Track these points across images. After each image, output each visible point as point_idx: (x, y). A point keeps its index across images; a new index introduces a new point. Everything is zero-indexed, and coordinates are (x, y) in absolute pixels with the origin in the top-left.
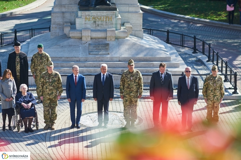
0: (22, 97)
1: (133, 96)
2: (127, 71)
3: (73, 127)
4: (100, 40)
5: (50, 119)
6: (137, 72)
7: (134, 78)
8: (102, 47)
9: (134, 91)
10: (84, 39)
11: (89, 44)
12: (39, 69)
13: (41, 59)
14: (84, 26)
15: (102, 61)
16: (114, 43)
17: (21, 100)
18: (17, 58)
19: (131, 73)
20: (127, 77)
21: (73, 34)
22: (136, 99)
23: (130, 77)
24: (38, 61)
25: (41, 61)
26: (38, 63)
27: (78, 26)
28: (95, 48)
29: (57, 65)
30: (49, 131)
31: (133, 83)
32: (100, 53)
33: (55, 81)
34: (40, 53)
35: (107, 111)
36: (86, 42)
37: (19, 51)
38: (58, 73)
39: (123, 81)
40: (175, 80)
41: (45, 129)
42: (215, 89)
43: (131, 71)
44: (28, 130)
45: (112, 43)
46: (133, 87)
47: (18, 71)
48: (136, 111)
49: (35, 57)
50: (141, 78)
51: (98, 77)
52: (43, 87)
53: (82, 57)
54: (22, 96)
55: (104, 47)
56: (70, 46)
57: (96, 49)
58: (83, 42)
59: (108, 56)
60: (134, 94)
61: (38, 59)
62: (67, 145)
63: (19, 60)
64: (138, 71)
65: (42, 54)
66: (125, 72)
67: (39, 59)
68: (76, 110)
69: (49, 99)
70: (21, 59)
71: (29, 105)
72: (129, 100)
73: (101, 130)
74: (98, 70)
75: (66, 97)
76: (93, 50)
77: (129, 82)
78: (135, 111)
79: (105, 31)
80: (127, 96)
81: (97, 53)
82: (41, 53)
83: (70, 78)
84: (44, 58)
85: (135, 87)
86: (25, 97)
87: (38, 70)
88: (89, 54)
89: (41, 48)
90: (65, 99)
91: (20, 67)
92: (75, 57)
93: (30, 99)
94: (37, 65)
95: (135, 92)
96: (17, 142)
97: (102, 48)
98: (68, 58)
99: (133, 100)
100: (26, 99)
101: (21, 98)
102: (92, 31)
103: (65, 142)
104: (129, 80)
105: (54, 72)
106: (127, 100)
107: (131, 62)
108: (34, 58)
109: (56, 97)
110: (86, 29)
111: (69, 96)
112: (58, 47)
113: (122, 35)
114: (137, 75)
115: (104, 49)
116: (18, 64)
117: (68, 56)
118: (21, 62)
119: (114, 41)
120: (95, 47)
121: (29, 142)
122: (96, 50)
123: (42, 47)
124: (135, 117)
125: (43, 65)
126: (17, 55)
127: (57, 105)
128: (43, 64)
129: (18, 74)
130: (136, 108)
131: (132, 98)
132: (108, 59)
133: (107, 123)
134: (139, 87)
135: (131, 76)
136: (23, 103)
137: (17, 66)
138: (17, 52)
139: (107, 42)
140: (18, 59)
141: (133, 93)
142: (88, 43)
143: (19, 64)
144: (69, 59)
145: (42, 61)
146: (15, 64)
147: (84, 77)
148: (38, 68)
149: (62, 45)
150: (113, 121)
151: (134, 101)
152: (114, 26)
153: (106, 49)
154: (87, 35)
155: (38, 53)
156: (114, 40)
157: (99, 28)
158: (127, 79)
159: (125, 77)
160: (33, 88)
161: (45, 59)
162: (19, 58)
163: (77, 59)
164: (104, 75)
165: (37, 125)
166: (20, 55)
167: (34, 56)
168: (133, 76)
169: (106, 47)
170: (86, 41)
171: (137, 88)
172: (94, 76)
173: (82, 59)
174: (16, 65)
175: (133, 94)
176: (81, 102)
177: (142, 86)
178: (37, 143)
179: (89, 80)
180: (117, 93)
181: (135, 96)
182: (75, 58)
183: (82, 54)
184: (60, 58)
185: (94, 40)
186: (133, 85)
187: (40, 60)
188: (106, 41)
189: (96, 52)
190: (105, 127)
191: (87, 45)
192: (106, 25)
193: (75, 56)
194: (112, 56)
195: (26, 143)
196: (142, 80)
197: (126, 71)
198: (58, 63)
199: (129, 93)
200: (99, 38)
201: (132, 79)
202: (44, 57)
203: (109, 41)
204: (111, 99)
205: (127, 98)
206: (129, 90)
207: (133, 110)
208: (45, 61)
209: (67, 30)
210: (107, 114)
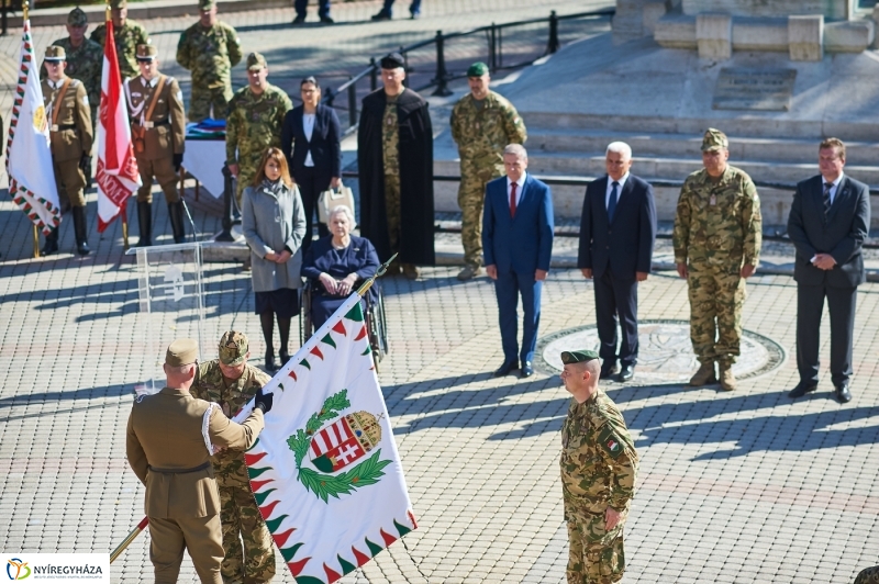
0: (330, 252)
1: (718, 266)
2: (700, 174)
3: (503, 371)
4: (768, 56)
6: (738, 177)
8: (767, 82)
9: (722, 248)
10: (704, 50)
11: (724, 71)
12: (471, 156)
13: (480, 118)
14: (710, 3)
16: (816, 69)
17: (322, 264)
18: (388, 112)
19: (712, 179)
20: (696, 193)
21: (666, 31)
22: (731, 279)
23: (706, 195)
24: (468, 124)
25: (478, 126)
26: (468, 133)
27: (688, 2)
28: (739, 86)
29: (587, 142)
31: (719, 217)
32: (754, 106)
34: (478, 96)
35: (628, 320)
36: (715, 64)
37: (395, 86)
39: (683, 208)
43: (712, 174)
45: (805, 69)
46: (718, 233)
47: (392, 161)
48: (733, 326)
49: (461, 110)
50: (751, 201)
51: (596, 190)
53: (684, 119)
54: (332, 248)
55: (774, 83)
56: (651, 75)
57: (743, 90)
58: (703, 62)
59: (783, 117)
60: (720, 262)
61: (467, 119)
63: (395, 120)
64: (742, 173)
65: (485, 100)
66: (693, 177)
67: (472, 118)
70: (402, 116)
71: (344, 284)
72: (706, 281)
75: (576, 261)
76: (732, 94)
77: (704, 216)
78: (728, 324)
79: (783, 22)
80: (696, 265)
81: (742, 104)
82: (478, 98)
84: (490, 116)
85: (725, 236)
86: (341, 252)
87: (468, 158)
88: (715, 108)
89: (475, 78)
91: (400, 147)
92: (660, 118)
93: (357, 263)
94: (466, 139)
95: (726, 252)
97: (766, 87)
98: (632, 118)
99: (721, 283)
100: (343, 261)
101: (325, 254)
102: (738, 21)
104: (703, 205)
106: (698, 281)
108: (456, 112)
110: (716, 12)
111: (490, 255)
112: (608, 77)
113: (848, 40)
114: (737, 188)
115: (773, 91)
116: (390, 134)
117: (633, 113)
118: (402, 129)
119: (819, 60)
120: (742, 82)
122: (741, 95)
123: (479, 75)
124: (732, 348)
125: (485, 142)
126: (388, 100)
128: (485, 138)
129: (389, 171)
130: (731, 313)
131: (716, 274)
132: (782, 129)
133: (632, 363)
134: (744, 236)
135: (712, 192)
136: (324, 275)
137: (388, 143)
138: (390, 92)
139: (792, 66)
140: (391, 118)
141: (717, 255)
142: (718, 67)
143: (395, 134)
144: (636, 123)
145: (481, 128)
146: (381, 135)
147: (544, 190)
148: (469, 149)
149: (621, 72)
150: (672, 356)
151: (725, 285)
152: (823, 5)
153: (780, 90)
154: (716, 38)
155: (471, 95)
156: (815, 57)
157: (766, 12)
158: (695, 203)
159: (690, 195)
161: (491, 121)
162: (395, 115)
163: (668, 124)
164: (615, 184)
166: (401, 102)
167: (458, 107)
168: (720, 192)
169: (781, 83)
170: (715, 59)
171: (736, 238)
172: (584, 188)
173: (685, 126)
174: (384, 138)
175: (720, 259)
177: (753, 232)
181: (726, 268)
182: (658, 122)
183: (688, 105)
184: (604, 117)
185: (746, 56)
186: (717, 227)
187: (474, 122)
188: (789, 59)
189: (742, 99)
191: (713, 74)
193: (660, 112)
194: (797, 119)
196: (754, 210)
197: (695, 173)
198: (592, 135)
199: (703, 255)
200: (764, 50)
201: (713, 202)
202: (489, 113)
203: (798, 60)
204: (639, 275)
205: (696, 275)
206: (704, 246)
207: (723, 320)
208: (491, 126)
209: (651, 17)
210: (630, 330)
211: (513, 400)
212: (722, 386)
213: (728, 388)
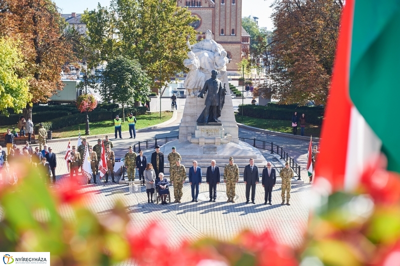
2: (228, 165)
3: (193, 201)
5: (178, 196)
6: (235, 165)
7: (233, 169)
8: (212, 149)
9: (233, 177)
10: (200, 144)
11: (204, 147)
13: (174, 157)
14: (200, 136)
15: (212, 158)
17: (159, 183)
19: (231, 165)
21: (193, 141)
27: (196, 135)
30: (177, 203)
31: (233, 172)
32: (211, 153)
33: (181, 171)
35: (215, 191)
36: (202, 146)
38: (183, 166)
39: (226, 171)
40: (260, 171)
41: (175, 202)
42: (287, 177)
44: (164, 203)
45: (219, 146)
49: (170, 155)
50: (238, 169)
51: (209, 168)
52: (173, 175)
54: (160, 180)
56: (191, 148)
58: (200, 146)
59: (216, 155)
61: (172, 157)
62: (189, 213)
68: (195, 190)
69: (178, 183)
70: (160, 157)
71: (164, 187)
72: (230, 183)
73: (212, 203)
74: (210, 164)
76: (206, 151)
77: (230, 172)
78: (234, 191)
79: (214, 139)
81: (209, 153)
82: (174, 153)
83: (191, 169)
85: (234, 175)
86: (162, 181)
87: (172, 164)
88: (204, 154)
89: (174, 149)
90: (188, 183)
91: (159, 162)
92: (195, 156)
93: (165, 183)
94: (171, 160)
96: (157, 210)
100: (163, 183)
102: (206, 138)
103: (188, 211)
104: (230, 170)
105: (181, 165)
107: (232, 159)
109: (182, 181)
110: (202, 137)
111: (191, 181)
113: (225, 141)
114: (235, 167)
115: (213, 151)
116: (158, 160)
117: (190, 155)
118: (160, 159)
120: (208, 149)
121: (164, 211)
122: (208, 151)
124: (234, 195)
126: (157, 154)
127: (182, 187)
128: (175, 160)
129: (157, 166)
130: (234, 189)
131: (232, 182)
132: (216, 157)
133: (216, 199)
134: (237, 175)
135: (231, 168)
136: (161, 185)
138: (157, 152)
139: (215, 146)
140: (158, 157)
146: (156, 160)
147: (200, 169)
148: (172, 162)
150: (219, 197)
151: (233, 184)
152: (220, 135)
154: (202, 142)
155: (172, 152)
156: (220, 144)
157: (210, 137)
158: (228, 170)
159: (227, 168)
160: (168, 176)
161: (176, 157)
164: (213, 167)
165: (170, 200)
166: (159, 154)
169: (214, 149)
173: (199, 157)
175: (233, 179)
176: (198, 185)
178: (169, 211)
179: (204, 171)
180: (222, 179)
181: (234, 181)
183: (199, 153)
185: (207, 144)
186: (232, 174)
190: (214, 201)
191: (202, 148)
192: (215, 135)
194: (219, 155)
195: (162, 211)
199: (230, 179)
200: (210, 143)
204: (218, 183)
205: (228, 182)
206: (230, 177)
209: (189, 138)
210: (215, 193)
211: (198, 206)
212: (233, 202)
213: (234, 202)
